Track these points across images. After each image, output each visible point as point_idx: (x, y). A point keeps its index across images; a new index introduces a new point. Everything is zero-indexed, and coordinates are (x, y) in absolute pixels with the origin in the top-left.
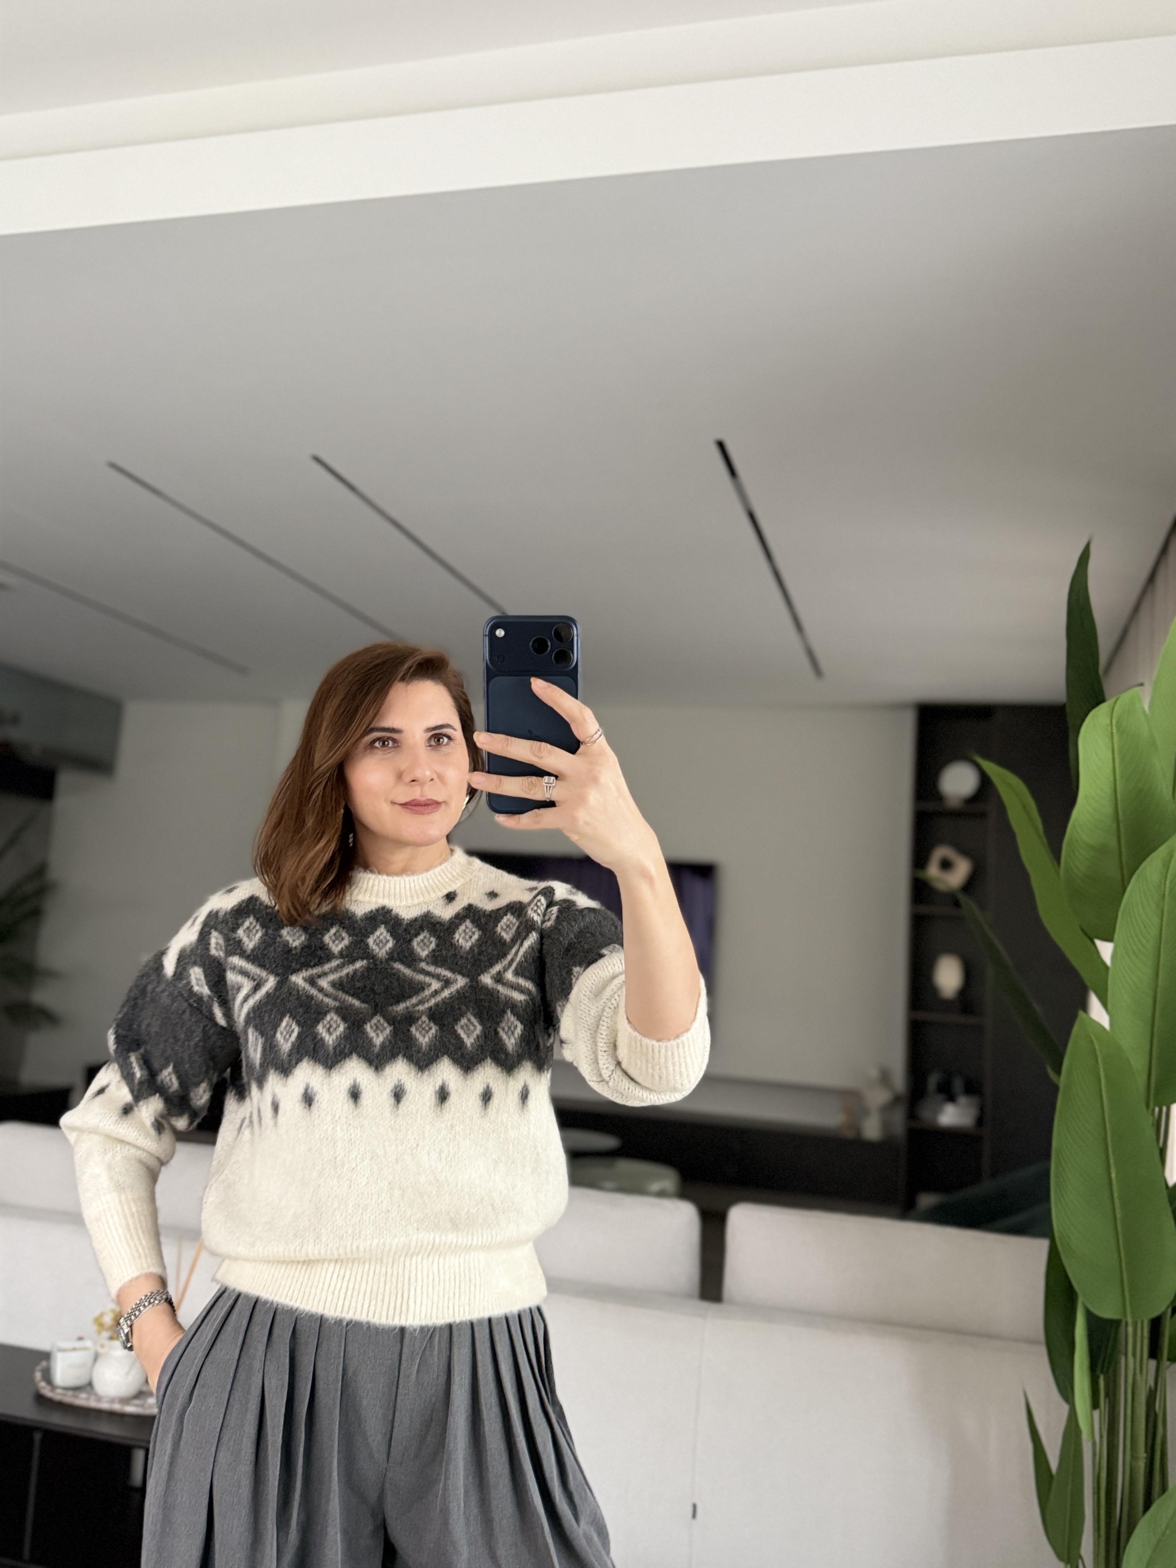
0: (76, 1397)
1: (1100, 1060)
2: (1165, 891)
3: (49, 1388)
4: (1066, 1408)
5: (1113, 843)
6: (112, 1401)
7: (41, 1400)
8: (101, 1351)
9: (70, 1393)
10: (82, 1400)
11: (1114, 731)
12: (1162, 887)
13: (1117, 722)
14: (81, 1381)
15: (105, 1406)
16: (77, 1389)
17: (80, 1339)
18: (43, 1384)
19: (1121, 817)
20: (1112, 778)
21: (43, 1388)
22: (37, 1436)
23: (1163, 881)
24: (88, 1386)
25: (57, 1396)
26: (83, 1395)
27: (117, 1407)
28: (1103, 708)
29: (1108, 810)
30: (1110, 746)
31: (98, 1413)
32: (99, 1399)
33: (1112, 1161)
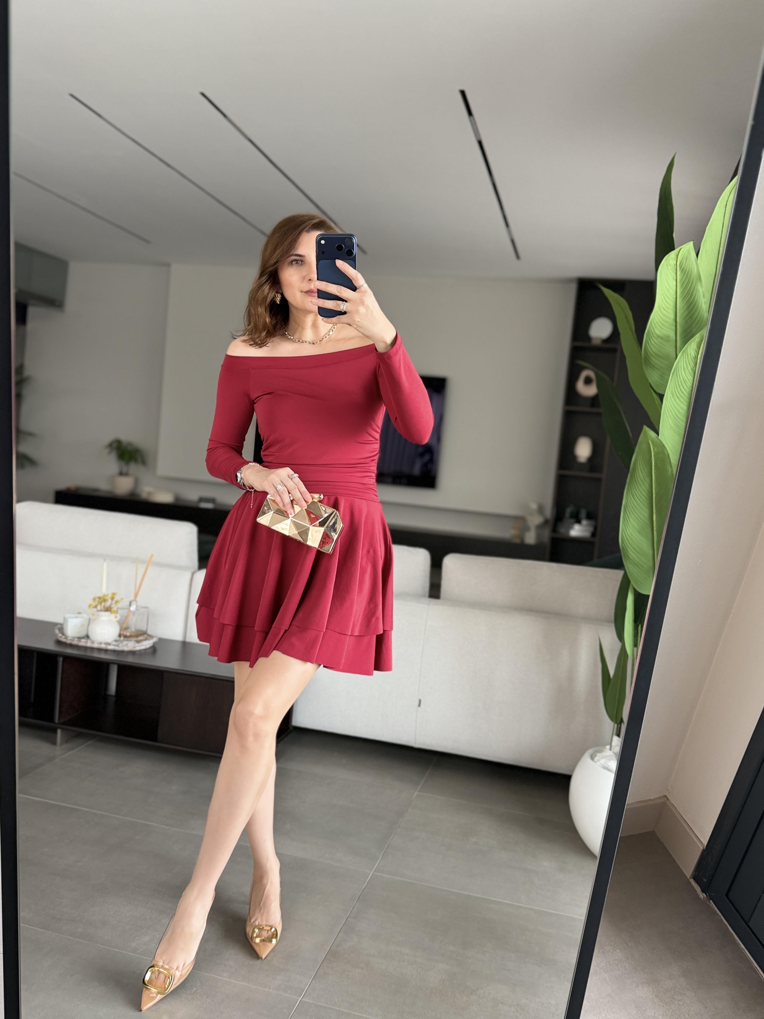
0: (80, 641)
1: (653, 454)
2: (697, 361)
3: (63, 637)
4: (620, 644)
5: (672, 335)
6: (101, 643)
7: (59, 643)
8: (92, 617)
9: (76, 639)
10: (83, 643)
11: (678, 269)
12: (696, 359)
13: (680, 264)
14: (83, 634)
15: (96, 645)
16: (80, 638)
17: (79, 613)
18: (60, 635)
19: (678, 320)
20: (675, 297)
21: (61, 637)
22: (61, 659)
23: (697, 356)
24: (87, 637)
25: (69, 642)
26: (83, 640)
27: (103, 646)
28: (672, 254)
29: (672, 316)
30: (675, 278)
31: (92, 649)
32: (93, 642)
33: (654, 511)
